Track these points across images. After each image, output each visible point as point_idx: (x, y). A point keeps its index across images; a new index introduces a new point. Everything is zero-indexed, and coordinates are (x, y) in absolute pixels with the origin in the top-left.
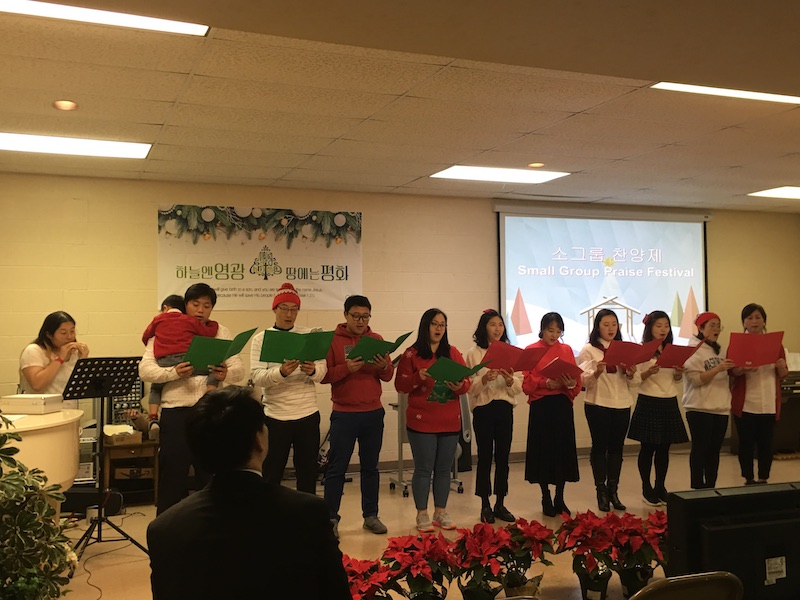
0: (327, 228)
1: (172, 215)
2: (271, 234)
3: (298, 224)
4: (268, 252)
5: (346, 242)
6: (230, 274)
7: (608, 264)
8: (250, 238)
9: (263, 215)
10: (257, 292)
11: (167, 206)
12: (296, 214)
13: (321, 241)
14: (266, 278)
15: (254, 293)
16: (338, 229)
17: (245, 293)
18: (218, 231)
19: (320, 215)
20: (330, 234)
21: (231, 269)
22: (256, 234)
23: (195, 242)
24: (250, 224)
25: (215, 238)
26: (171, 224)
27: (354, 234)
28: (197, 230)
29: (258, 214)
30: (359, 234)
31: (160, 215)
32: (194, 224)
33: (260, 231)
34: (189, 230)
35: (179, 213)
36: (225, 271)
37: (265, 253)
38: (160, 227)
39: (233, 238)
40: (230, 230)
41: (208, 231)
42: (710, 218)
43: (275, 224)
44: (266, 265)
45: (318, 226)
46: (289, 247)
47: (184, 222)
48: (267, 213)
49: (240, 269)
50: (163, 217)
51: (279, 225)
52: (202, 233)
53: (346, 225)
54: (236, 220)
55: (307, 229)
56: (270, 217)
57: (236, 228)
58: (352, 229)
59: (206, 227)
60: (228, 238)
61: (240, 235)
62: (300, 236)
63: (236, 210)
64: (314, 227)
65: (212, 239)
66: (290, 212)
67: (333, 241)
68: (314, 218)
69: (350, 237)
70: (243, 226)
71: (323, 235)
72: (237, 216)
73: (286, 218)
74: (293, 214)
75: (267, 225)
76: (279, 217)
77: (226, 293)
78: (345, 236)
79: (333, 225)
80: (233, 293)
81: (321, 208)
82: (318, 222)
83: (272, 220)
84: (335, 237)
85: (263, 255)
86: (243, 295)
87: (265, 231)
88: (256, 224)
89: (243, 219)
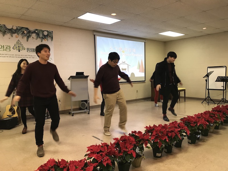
0: (41, 35)
2: (20, 37)
3: (30, 33)
4: (20, 42)
5: (48, 41)
6: (5, 49)
7: (123, 52)
8: (12, 37)
9: (17, 29)
10: (16, 56)
12: (30, 30)
13: (39, 39)
14: (19, 51)
15: (15, 56)
16: (45, 36)
17: (11, 56)
20: (42, 38)
21: (5, 47)
22: (14, 35)
24: (12, 31)
29: (15, 28)
30: (52, 38)
33: (16, 34)
36: (3, 48)
37: (18, 42)
39: (6, 36)
40: (4, 33)
42: (146, 41)
43: (22, 32)
44: (19, 47)
45: (38, 34)
46: (27, 41)
48: (19, 28)
49: (9, 47)
51: (23, 33)
53: (48, 35)
54: (6, 30)
55: (34, 35)
56: (20, 30)
57: (7, 33)
58: (50, 36)
60: (4, 36)
61: (8, 35)
62: (31, 37)
63: (6, 26)
64: (36, 35)
66: (27, 29)
67: (43, 40)
68: (36, 31)
69: (49, 39)
70: (9, 32)
71: (39, 37)
72: (6, 28)
73: (26, 30)
74: (28, 30)
75: (19, 32)
76: (23, 30)
77: (3, 56)
78: (47, 39)
79: (43, 34)
80: (6, 56)
81: (39, 28)
82: (38, 33)
83: (21, 31)
84: (44, 39)
85: (18, 43)
86: (10, 57)
87: (18, 34)
88: (14, 32)
89: (9, 30)
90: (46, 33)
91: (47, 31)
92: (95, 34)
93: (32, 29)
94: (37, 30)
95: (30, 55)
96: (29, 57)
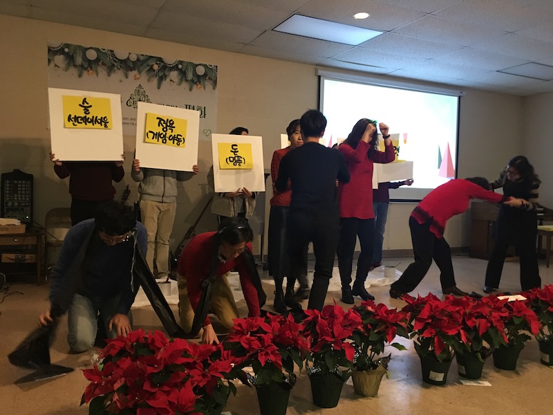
0: (190, 76)
1: (61, 51)
2: (144, 76)
3: (167, 70)
4: (142, 90)
5: (204, 88)
8: (127, 77)
9: (138, 60)
10: (133, 121)
11: (56, 43)
12: (165, 61)
13: (185, 85)
16: (199, 77)
18: (100, 69)
19: (185, 64)
20: (192, 81)
22: (132, 74)
23: (80, 76)
24: (128, 65)
25: (97, 74)
26: (59, 59)
27: (211, 82)
28: (82, 66)
29: (133, 58)
30: (215, 83)
31: (49, 50)
32: (79, 60)
33: (135, 72)
34: (75, 66)
35: (66, 50)
37: (139, 90)
38: (49, 61)
39: (113, 75)
40: (111, 69)
41: (91, 68)
42: (464, 93)
43: (148, 68)
44: (140, 100)
45: (183, 73)
46: (159, 88)
47: (70, 58)
48: (142, 58)
50: (52, 52)
51: (151, 69)
52: (86, 69)
53: (205, 75)
54: (115, 61)
55: (174, 75)
56: (144, 62)
57: (116, 68)
58: (210, 79)
59: (89, 65)
60: (109, 75)
61: (118, 74)
62: (168, 80)
63: (115, 53)
64: (180, 74)
65: (95, 75)
66: (160, 59)
67: (195, 87)
68: (180, 66)
69: (209, 85)
70: (121, 66)
71: (186, 80)
72: (116, 58)
73: (157, 64)
74: (163, 62)
75: (141, 68)
76: (150, 62)
78: (204, 83)
79: (195, 73)
81: (186, 59)
82: (183, 70)
83: (146, 64)
84: (196, 83)
85: (137, 92)
87: (140, 72)
88: (132, 66)
89: (121, 61)
90: (201, 71)
91: (205, 66)
92: (320, 72)
93: (170, 60)
94: (181, 62)
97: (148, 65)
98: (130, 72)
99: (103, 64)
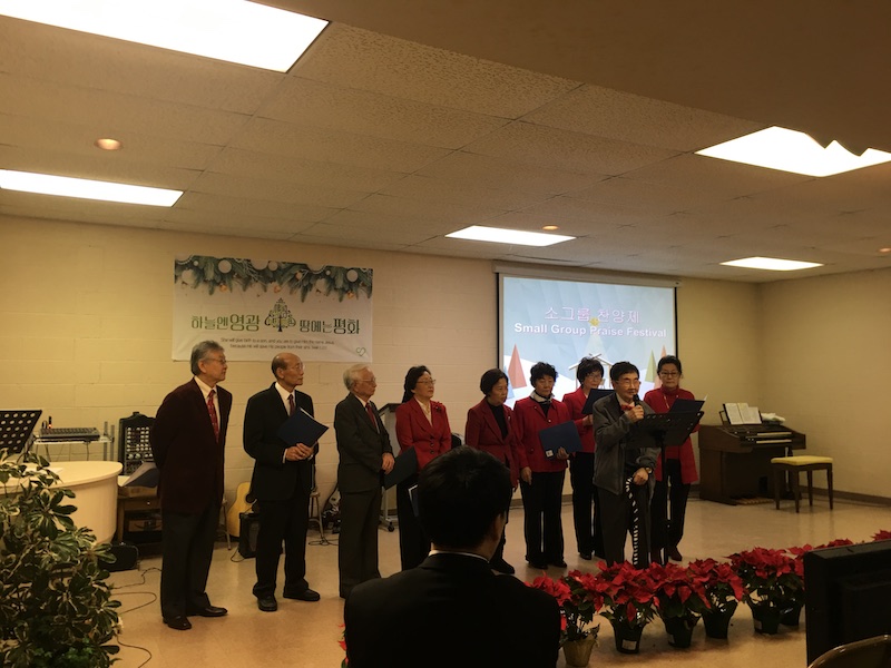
0: (340, 283)
1: (189, 265)
2: (286, 287)
3: (312, 278)
4: (283, 305)
5: (357, 297)
6: (245, 326)
7: (593, 324)
8: (266, 291)
9: (279, 269)
10: (272, 344)
11: (184, 257)
12: (311, 268)
13: (334, 295)
14: (280, 330)
15: (268, 344)
16: (350, 283)
17: (260, 344)
18: (234, 283)
19: (334, 270)
20: (343, 289)
21: (246, 320)
22: (271, 286)
23: (211, 293)
24: (266, 276)
25: (231, 290)
27: (366, 289)
28: (214, 281)
29: (273, 267)
30: (370, 290)
31: (176, 265)
32: (210, 275)
33: (275, 284)
34: (205, 281)
35: (196, 263)
36: (240, 323)
37: (280, 306)
38: (176, 277)
39: (249, 289)
40: (247, 282)
41: (225, 282)
42: (681, 284)
43: (290, 278)
44: (280, 317)
45: (331, 281)
46: (303, 301)
47: (200, 273)
48: (283, 266)
49: (255, 320)
51: (294, 278)
52: (218, 284)
53: (358, 281)
54: (253, 273)
55: (321, 284)
56: (285, 270)
57: (253, 281)
58: (364, 285)
59: (222, 279)
60: (244, 290)
61: (256, 287)
62: (314, 289)
63: (253, 262)
64: (328, 282)
65: (228, 290)
66: (305, 266)
67: (346, 296)
68: (328, 273)
69: (362, 292)
70: (259, 278)
71: (336, 289)
72: (253, 269)
73: (301, 272)
74: (308, 269)
75: (282, 278)
76: (295, 270)
77: (240, 344)
78: (357, 291)
79: (346, 281)
80: (247, 344)
81: (335, 263)
82: (331, 276)
83: (288, 273)
84: (347, 292)
85: (278, 307)
86: (257, 346)
87: (281, 283)
88: (271, 276)
89: (259, 272)
90: (353, 276)
91: (358, 270)
92: (498, 269)
93: (316, 266)
94: (329, 268)
95: (308, 339)
96: (303, 345)
97: (290, 274)
98: (269, 284)
99: (238, 277)
